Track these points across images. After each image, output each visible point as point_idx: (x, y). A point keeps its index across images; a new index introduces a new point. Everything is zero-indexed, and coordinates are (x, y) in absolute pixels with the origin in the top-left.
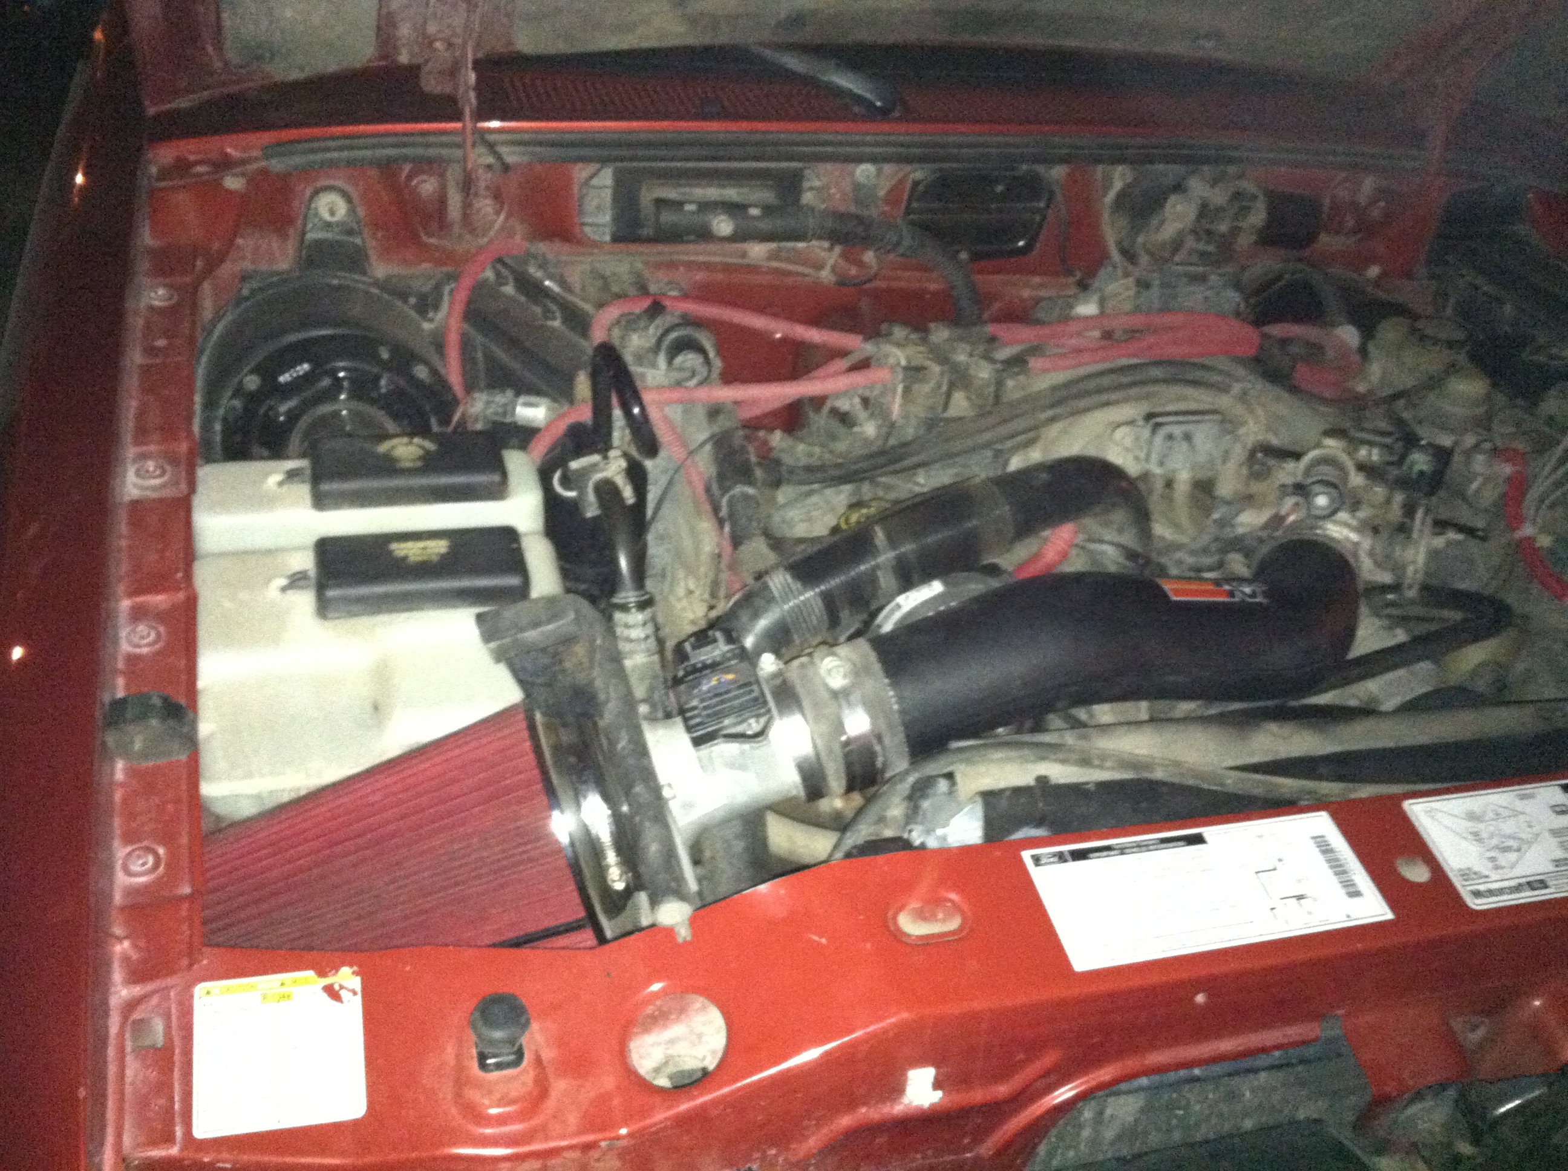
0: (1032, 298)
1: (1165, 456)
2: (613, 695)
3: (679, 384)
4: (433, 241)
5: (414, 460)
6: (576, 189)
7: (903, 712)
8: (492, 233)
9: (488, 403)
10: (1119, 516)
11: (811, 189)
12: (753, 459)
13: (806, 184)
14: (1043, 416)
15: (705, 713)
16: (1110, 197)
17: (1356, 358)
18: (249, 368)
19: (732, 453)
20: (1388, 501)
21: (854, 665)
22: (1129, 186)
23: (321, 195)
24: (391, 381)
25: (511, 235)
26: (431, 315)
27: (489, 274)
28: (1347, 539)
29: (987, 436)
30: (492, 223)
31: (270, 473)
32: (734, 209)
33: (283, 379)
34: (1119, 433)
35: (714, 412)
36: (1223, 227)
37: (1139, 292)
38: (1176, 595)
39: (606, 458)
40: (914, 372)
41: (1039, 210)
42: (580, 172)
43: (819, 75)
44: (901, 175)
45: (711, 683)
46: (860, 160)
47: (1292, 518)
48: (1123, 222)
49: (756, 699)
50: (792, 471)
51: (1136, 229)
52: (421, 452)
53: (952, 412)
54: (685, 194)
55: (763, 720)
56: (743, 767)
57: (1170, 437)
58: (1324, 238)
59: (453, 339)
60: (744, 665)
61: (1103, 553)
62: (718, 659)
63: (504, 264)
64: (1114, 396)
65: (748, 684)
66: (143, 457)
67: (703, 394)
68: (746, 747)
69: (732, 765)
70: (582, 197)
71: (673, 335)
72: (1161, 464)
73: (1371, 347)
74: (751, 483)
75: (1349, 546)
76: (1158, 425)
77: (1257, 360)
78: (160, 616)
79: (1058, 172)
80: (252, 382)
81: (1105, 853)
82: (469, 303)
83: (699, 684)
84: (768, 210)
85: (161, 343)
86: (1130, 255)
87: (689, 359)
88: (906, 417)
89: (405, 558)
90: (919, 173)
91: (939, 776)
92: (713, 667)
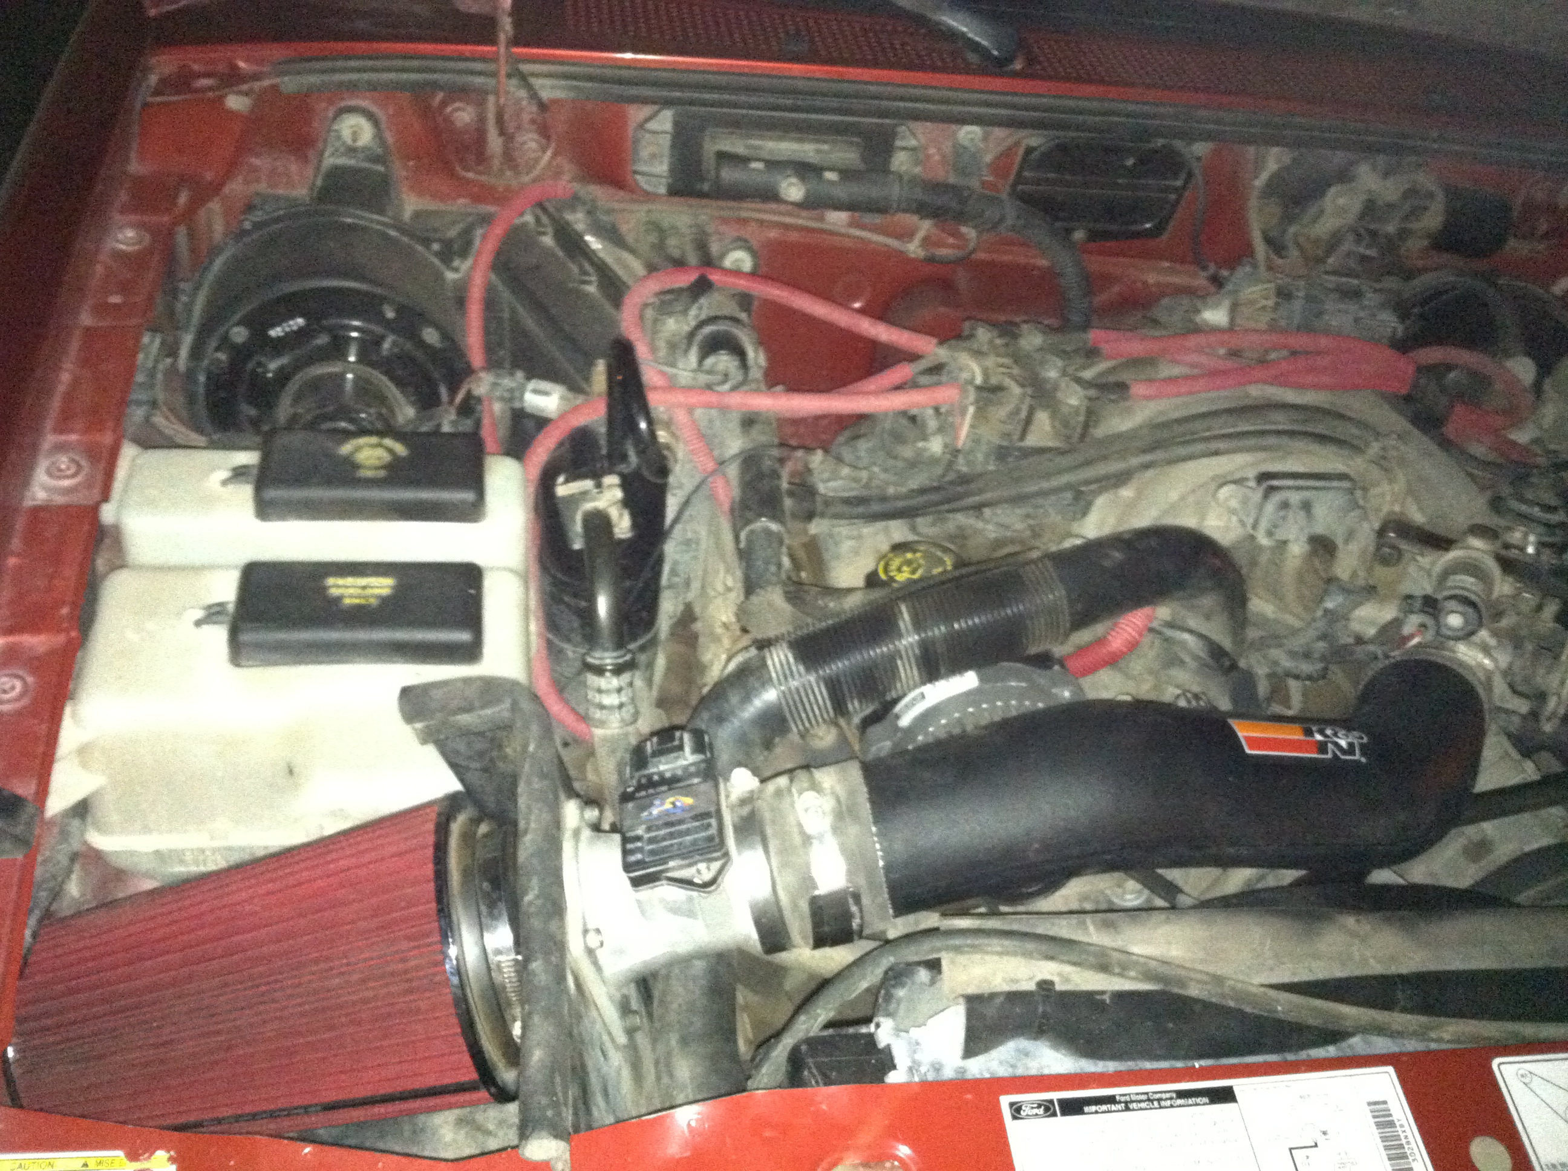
0: (1158, 284)
1: (1275, 526)
2: (533, 825)
3: (709, 387)
4: (470, 175)
5: (377, 468)
6: (630, 131)
7: (888, 869)
8: (536, 172)
9: (495, 385)
10: (1208, 601)
11: (904, 149)
12: (785, 485)
13: (898, 143)
14: (1135, 461)
15: (651, 847)
16: (1259, 182)
17: (1530, 397)
18: (237, 317)
19: (761, 476)
20: (1539, 608)
21: (838, 800)
22: (1286, 169)
23: (345, 116)
24: (394, 344)
25: (558, 174)
26: (456, 263)
27: (529, 218)
28: (1480, 665)
29: (1064, 479)
30: (537, 160)
31: (214, 469)
32: (805, 170)
33: (276, 332)
34: (1224, 492)
35: (749, 422)
36: (1391, 228)
37: (1277, 304)
38: (1251, 748)
39: (599, 485)
40: (990, 392)
41: (1176, 189)
42: (637, 114)
43: (930, 15)
44: (1010, 141)
45: (663, 805)
46: (963, 121)
47: (1416, 641)
48: (1275, 209)
49: (710, 839)
50: (828, 502)
51: (1289, 218)
52: (386, 457)
53: (1032, 440)
54: (756, 148)
55: (716, 866)
56: (691, 914)
57: (1285, 505)
58: (1512, 242)
59: (476, 294)
60: (706, 787)
61: (1183, 644)
62: (679, 772)
63: (545, 210)
64: (1221, 445)
65: (707, 815)
66: (60, 448)
67: (736, 400)
68: (695, 894)
69: (675, 910)
70: (636, 142)
71: (708, 329)
72: (1270, 534)
73: (1547, 385)
74: (776, 514)
75: (1481, 675)
76: (1272, 489)
77: (1408, 399)
78: (36, 664)
79: (1201, 148)
80: (239, 334)
81: (1104, 1107)
82: (499, 253)
83: (651, 805)
84: (847, 174)
85: (115, 299)
86: (1276, 245)
87: (723, 361)
88: (977, 441)
89: (339, 599)
90: (1035, 140)
91: (919, 964)
92: (671, 783)
